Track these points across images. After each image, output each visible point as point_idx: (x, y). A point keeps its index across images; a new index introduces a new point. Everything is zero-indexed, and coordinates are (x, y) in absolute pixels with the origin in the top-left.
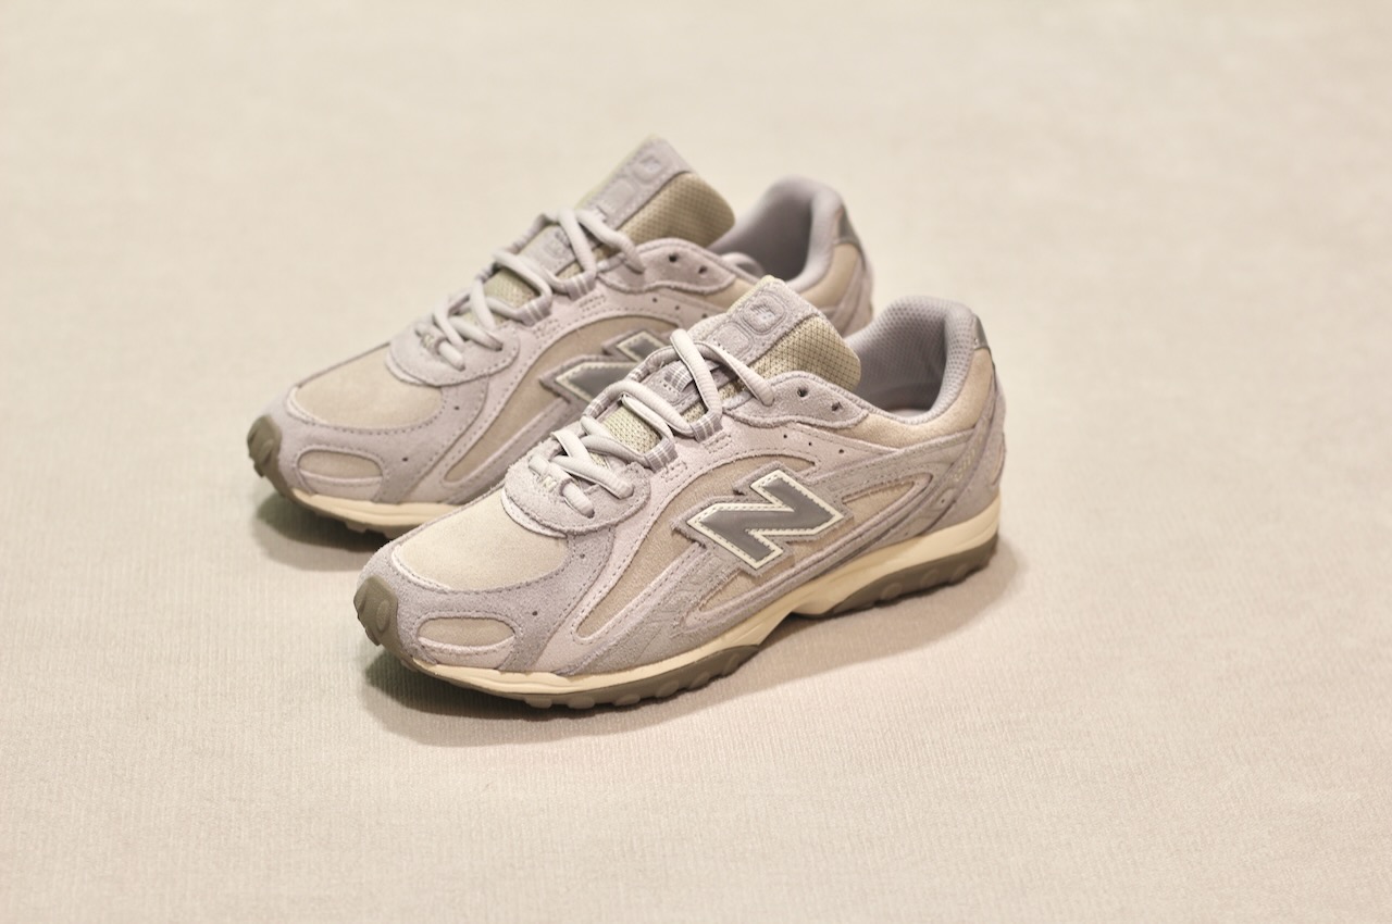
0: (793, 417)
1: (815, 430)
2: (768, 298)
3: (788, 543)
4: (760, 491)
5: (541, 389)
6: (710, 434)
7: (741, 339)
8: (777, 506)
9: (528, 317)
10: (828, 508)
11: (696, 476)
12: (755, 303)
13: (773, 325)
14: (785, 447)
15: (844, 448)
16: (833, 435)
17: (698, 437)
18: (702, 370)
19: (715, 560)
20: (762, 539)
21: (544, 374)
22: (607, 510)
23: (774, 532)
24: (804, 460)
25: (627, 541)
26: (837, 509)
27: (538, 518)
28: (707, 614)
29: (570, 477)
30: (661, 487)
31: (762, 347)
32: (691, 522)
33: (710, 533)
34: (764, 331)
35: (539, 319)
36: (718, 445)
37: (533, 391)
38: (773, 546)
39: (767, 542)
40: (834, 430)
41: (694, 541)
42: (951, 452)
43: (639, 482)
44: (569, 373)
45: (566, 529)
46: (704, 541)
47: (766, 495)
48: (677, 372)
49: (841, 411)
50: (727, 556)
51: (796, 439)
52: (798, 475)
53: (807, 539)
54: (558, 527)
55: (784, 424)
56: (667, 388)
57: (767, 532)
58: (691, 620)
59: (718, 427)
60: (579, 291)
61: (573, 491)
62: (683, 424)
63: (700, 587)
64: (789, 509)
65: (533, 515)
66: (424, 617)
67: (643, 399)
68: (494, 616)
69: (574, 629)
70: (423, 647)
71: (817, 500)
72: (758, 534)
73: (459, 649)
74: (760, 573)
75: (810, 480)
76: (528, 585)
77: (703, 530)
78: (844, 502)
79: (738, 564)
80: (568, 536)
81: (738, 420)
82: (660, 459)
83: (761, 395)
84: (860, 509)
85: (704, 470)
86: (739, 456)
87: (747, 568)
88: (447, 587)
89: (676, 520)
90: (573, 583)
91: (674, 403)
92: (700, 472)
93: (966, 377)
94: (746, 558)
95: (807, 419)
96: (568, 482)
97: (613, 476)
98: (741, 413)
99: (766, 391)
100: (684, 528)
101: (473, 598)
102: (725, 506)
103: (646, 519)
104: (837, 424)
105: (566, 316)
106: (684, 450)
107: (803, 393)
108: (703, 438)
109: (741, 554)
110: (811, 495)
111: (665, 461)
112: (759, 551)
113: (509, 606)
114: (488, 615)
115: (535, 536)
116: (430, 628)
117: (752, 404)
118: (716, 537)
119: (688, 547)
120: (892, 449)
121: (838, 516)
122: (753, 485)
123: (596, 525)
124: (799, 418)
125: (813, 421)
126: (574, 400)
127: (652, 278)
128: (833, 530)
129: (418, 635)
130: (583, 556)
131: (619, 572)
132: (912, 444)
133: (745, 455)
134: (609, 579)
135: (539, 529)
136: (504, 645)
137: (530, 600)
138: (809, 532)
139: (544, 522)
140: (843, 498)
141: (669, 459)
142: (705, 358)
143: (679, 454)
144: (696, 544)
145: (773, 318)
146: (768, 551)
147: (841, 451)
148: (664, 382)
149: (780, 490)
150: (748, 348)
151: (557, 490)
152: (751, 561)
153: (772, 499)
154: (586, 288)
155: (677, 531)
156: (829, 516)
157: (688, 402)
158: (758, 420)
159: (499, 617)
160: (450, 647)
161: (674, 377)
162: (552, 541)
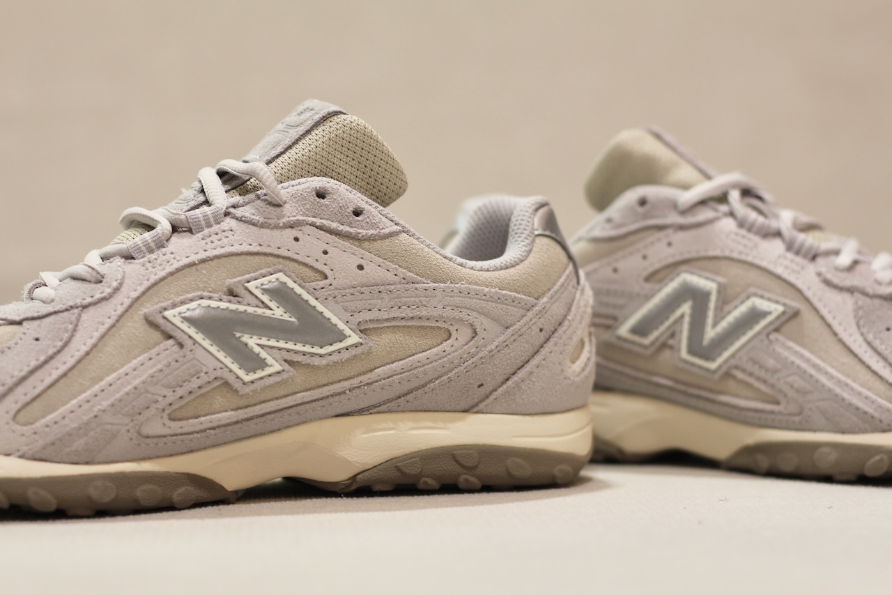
4: (258, 293)
8: (278, 313)
10: (341, 326)
15: (363, 264)
17: (194, 229)
20: (257, 349)
23: (273, 343)
24: (317, 270)
26: (354, 330)
30: (136, 275)
32: (168, 314)
33: (192, 331)
38: (270, 360)
39: (263, 354)
41: (170, 337)
46: (181, 336)
47: (265, 298)
49: (363, 217)
51: (311, 246)
52: (308, 285)
57: (264, 341)
60: (203, 223)
71: (327, 314)
72: (252, 341)
74: (250, 389)
77: (184, 326)
79: (221, 372)
87: (231, 379)
94: (235, 367)
98: (244, 212)
102: (214, 304)
104: (358, 233)
105: (183, 249)
107: (322, 195)
108: (200, 230)
109: (228, 361)
110: (320, 308)
112: (252, 361)
118: (199, 337)
119: (161, 342)
121: (354, 338)
122: (250, 286)
123: (52, 310)
128: (349, 358)
138: (317, 350)
144: (171, 342)
152: (241, 373)
153: (273, 304)
155: (148, 320)
158: (263, 220)
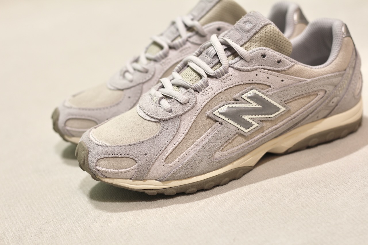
0: (260, 67)
1: (270, 72)
2: (250, 18)
3: (260, 121)
4: (246, 99)
6: (223, 75)
7: (238, 35)
8: (254, 105)
11: (216, 93)
12: (245, 20)
13: (252, 29)
14: (255, 80)
15: (283, 79)
16: (278, 73)
17: (218, 77)
18: (220, 49)
19: (226, 129)
20: (248, 120)
22: (178, 109)
23: (254, 116)
24: (266, 85)
25: (187, 122)
26: (282, 106)
27: (149, 114)
28: (225, 153)
29: (163, 96)
30: (202, 98)
31: (246, 38)
32: (215, 113)
33: (224, 118)
34: (248, 31)
36: (227, 80)
38: (253, 123)
39: (251, 121)
40: (278, 71)
41: (217, 121)
42: (335, 80)
43: (191, 97)
45: (159, 118)
47: (249, 100)
48: (211, 50)
49: (281, 63)
50: (233, 127)
51: (262, 76)
52: (263, 91)
53: (269, 119)
54: (156, 117)
55: (255, 69)
56: (206, 58)
57: (250, 117)
58: (217, 155)
59: (227, 72)
61: (165, 102)
62: (212, 72)
63: (220, 141)
64: (260, 106)
65: (147, 112)
66: (98, 157)
67: (196, 62)
68: (128, 156)
69: (163, 161)
70: (98, 170)
71: (273, 102)
72: (246, 118)
73: (113, 171)
74: (248, 134)
75: (270, 93)
76: (143, 142)
77: (221, 116)
78: (285, 103)
79: (238, 131)
80: (160, 121)
81: (235, 69)
82: (201, 86)
83: (245, 57)
84: (293, 106)
85: (221, 91)
86: (236, 84)
87: (242, 132)
88: (108, 144)
89: (208, 113)
90: (163, 141)
91: (209, 63)
92: (219, 92)
93: (340, 49)
94: (241, 128)
95: (266, 67)
96: (162, 98)
97: (181, 95)
98: (236, 66)
99: (247, 55)
100: (212, 116)
101: (119, 148)
102: (230, 106)
103: (195, 113)
104: (280, 69)
106: (212, 83)
107: (264, 56)
108: (220, 77)
109: (238, 126)
110: (270, 100)
111: (204, 87)
112: (247, 125)
113: (134, 152)
114: (125, 156)
115: (147, 121)
116: (102, 162)
117: (242, 62)
118: (227, 119)
119: (214, 124)
120: (307, 79)
121: (283, 109)
122: (243, 96)
123: (173, 116)
124: (263, 67)
125: (269, 68)
128: (281, 115)
129: (96, 165)
130: (167, 129)
131: (183, 136)
132: (315, 77)
133: (239, 83)
134: (179, 139)
135: (149, 119)
136: (132, 168)
137: (144, 148)
138: (270, 116)
139: (151, 115)
140: (285, 101)
141: (205, 86)
142: (222, 44)
143: (210, 84)
144: (218, 123)
145: (252, 26)
146: (251, 125)
147: (282, 81)
148: (206, 55)
149: (255, 98)
150: (241, 39)
151: (157, 102)
152: (244, 129)
153: (252, 102)
155: (208, 117)
156: (278, 109)
157: (214, 63)
158: (244, 68)
159: (130, 156)
160: (109, 170)
161: (209, 53)
162: (155, 124)
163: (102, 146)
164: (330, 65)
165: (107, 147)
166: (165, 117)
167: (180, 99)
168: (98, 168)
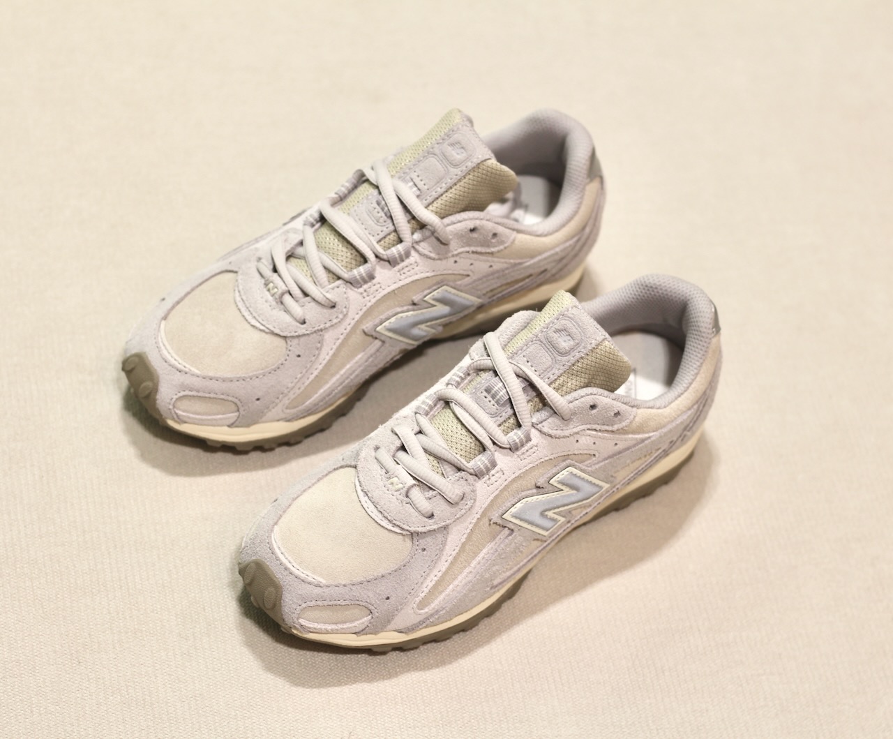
0: (584, 427)
1: (600, 434)
2: (569, 324)
3: (569, 513)
4: (556, 484)
5: (364, 335)
6: (522, 445)
7: (546, 358)
8: (567, 491)
9: (358, 282)
10: (601, 483)
11: (510, 479)
12: (557, 326)
13: (572, 349)
14: (575, 449)
15: (618, 442)
16: (611, 435)
17: (513, 448)
18: (516, 387)
19: (518, 539)
20: (553, 516)
21: (367, 326)
22: (444, 513)
23: (561, 509)
24: (589, 454)
25: (457, 536)
26: (606, 482)
27: (389, 518)
29: (414, 482)
30: (484, 491)
31: (562, 367)
32: (505, 516)
33: (517, 522)
34: (563, 354)
35: (366, 282)
36: (528, 454)
37: (358, 338)
38: (559, 518)
39: (556, 517)
40: (613, 432)
41: (504, 527)
43: (467, 489)
44: (386, 324)
45: (412, 529)
46: (512, 527)
47: (560, 486)
48: (496, 388)
49: (619, 417)
50: (527, 534)
51: (585, 442)
52: (582, 466)
53: (583, 506)
54: (407, 528)
55: (577, 433)
56: (487, 400)
57: (556, 511)
59: (528, 439)
60: (398, 259)
61: (416, 494)
62: (503, 439)
63: (507, 560)
64: (573, 492)
65: (386, 514)
66: (304, 605)
68: (358, 603)
69: (415, 605)
70: (302, 625)
71: (595, 481)
72: (551, 514)
76: (383, 576)
77: (513, 520)
79: (533, 536)
80: (412, 535)
81: (540, 431)
82: (484, 468)
83: (561, 411)
85: (517, 474)
86: (542, 460)
88: (323, 581)
89: (494, 517)
90: (416, 572)
91: (493, 415)
92: (513, 477)
94: (540, 531)
95: (594, 427)
96: (413, 486)
97: (450, 485)
98: (546, 427)
99: (567, 411)
100: (500, 521)
101: (341, 590)
102: (531, 499)
103: (473, 518)
104: (615, 427)
105: (386, 279)
106: (503, 459)
107: (593, 407)
108: (517, 449)
109: (537, 529)
110: (591, 479)
111: (488, 470)
113: (368, 594)
114: (353, 602)
115: (386, 531)
116: (309, 613)
117: (553, 420)
118: (522, 523)
119: (501, 532)
120: (651, 434)
121: (606, 486)
122: (551, 481)
123: (435, 527)
124: (589, 426)
125: (598, 427)
126: (387, 340)
127: (455, 247)
129: (298, 618)
130: (424, 550)
131: (450, 559)
132: (664, 426)
133: (547, 458)
134: (443, 566)
135: (390, 527)
137: (384, 588)
138: (585, 502)
139: (394, 522)
141: (490, 468)
142: (518, 376)
143: (498, 462)
144: (506, 529)
145: (572, 343)
146: (556, 522)
147: (616, 444)
148: (485, 394)
150: (551, 367)
151: (404, 493)
152: (543, 532)
153: (563, 488)
154: (404, 257)
156: (600, 489)
157: (505, 415)
158: (559, 433)
159: (360, 603)
161: (493, 392)
162: (401, 537)
163: (310, 583)
164: (686, 394)
165: (320, 587)
166: (420, 529)
167: (450, 495)
168: (302, 621)
